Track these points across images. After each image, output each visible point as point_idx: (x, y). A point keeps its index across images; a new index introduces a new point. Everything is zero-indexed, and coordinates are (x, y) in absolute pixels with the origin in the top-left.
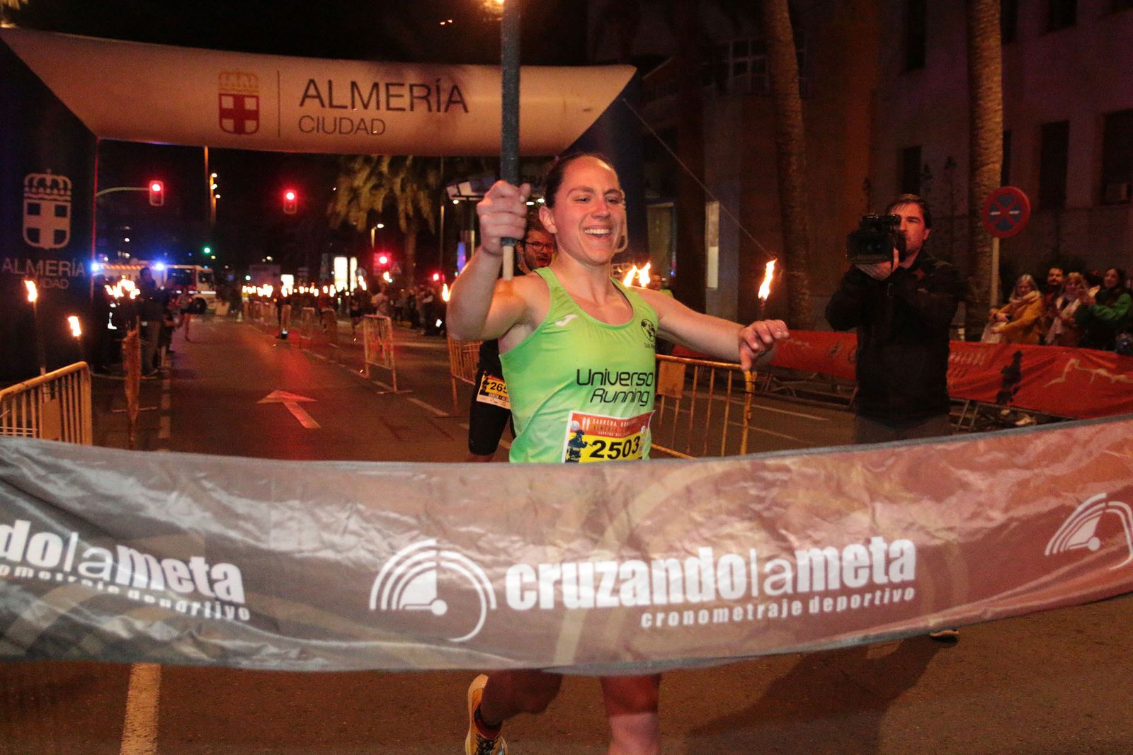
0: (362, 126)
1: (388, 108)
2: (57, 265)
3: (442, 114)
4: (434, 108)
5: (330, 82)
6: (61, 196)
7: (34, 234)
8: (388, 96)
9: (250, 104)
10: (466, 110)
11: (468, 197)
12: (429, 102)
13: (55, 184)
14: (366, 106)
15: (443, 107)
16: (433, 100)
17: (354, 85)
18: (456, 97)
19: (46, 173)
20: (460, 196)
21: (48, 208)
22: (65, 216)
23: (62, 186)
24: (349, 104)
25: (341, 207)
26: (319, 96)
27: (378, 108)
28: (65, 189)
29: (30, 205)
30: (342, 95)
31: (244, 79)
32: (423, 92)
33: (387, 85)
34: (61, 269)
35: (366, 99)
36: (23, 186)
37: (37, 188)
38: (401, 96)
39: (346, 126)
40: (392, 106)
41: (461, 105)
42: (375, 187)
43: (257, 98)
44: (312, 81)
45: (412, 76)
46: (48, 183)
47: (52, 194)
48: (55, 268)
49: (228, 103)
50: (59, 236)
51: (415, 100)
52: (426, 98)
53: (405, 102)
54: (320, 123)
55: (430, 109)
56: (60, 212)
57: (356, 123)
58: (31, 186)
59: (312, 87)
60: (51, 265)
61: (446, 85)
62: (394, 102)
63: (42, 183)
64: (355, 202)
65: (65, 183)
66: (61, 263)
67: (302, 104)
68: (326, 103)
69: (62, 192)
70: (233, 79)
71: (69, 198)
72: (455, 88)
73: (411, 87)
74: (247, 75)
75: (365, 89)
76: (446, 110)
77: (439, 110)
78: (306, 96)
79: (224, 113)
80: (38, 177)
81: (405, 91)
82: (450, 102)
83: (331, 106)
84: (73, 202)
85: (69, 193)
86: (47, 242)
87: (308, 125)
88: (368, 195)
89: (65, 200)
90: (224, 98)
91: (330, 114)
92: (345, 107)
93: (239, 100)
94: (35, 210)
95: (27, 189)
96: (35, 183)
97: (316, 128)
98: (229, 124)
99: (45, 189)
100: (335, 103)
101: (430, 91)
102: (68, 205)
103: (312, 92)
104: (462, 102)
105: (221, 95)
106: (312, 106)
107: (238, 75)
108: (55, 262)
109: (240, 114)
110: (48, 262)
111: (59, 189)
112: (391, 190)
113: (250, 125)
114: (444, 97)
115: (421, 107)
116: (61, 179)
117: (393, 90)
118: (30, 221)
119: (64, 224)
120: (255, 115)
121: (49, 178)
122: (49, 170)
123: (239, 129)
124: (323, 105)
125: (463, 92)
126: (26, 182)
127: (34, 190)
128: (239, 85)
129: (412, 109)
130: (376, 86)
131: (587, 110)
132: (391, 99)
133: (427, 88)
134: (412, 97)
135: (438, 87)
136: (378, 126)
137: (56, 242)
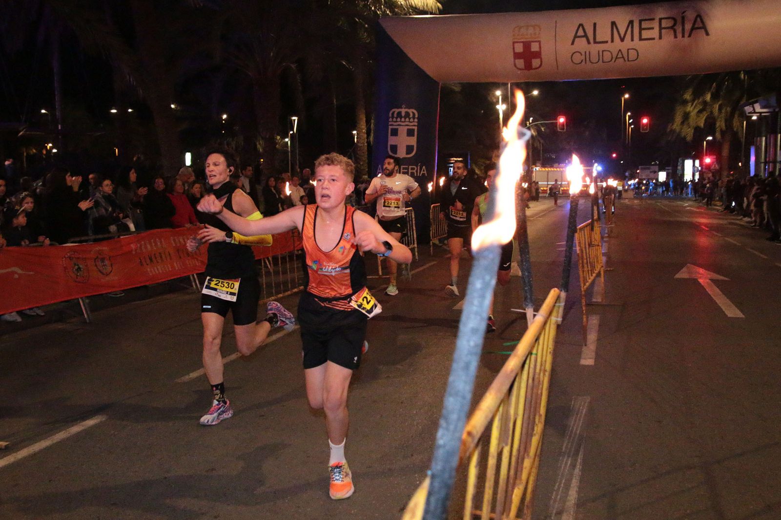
0: (620, 55)
1: (641, 39)
2: (408, 169)
3: (686, 39)
4: (679, 35)
5: (595, 24)
6: (412, 122)
7: (394, 148)
8: (641, 29)
9: (535, 47)
10: (707, 34)
11: (761, 113)
12: (675, 31)
13: (407, 114)
14: (622, 40)
15: (686, 35)
16: (679, 29)
17: (613, 24)
18: (698, 24)
19: (402, 108)
20: (755, 112)
21: (403, 131)
22: (414, 136)
23: (411, 115)
24: (610, 40)
25: (676, 125)
26: (586, 36)
27: (632, 40)
28: (414, 118)
29: (392, 129)
30: (604, 33)
31: (531, 30)
32: (670, 23)
33: (640, 22)
34: (410, 171)
35: (622, 36)
36: (388, 118)
37: (397, 118)
38: (652, 28)
39: (607, 57)
40: (643, 37)
41: (703, 30)
42: (700, 112)
43: (539, 42)
44: (581, 25)
45: (661, 12)
46: (403, 114)
47: (405, 122)
48: (406, 171)
49: (519, 48)
50: (409, 149)
51: (663, 31)
52: (672, 28)
53: (655, 33)
54: (587, 56)
55: (676, 37)
56: (410, 133)
58: (393, 117)
59: (581, 28)
60: (404, 169)
61: (690, 15)
62: (645, 34)
63: (399, 114)
64: (686, 123)
65: (413, 113)
66: (410, 167)
67: (573, 43)
68: (592, 40)
69: (412, 120)
70: (523, 30)
71: (416, 124)
72: (699, 16)
73: (660, 20)
74: (534, 26)
75: (623, 26)
76: (690, 36)
77: (683, 36)
78: (576, 36)
79: (517, 56)
80: (397, 111)
81: (656, 25)
82: (693, 29)
83: (595, 42)
85: (416, 120)
86: (402, 153)
87: (577, 58)
88: (695, 117)
89: (414, 125)
90: (516, 45)
91: (595, 49)
92: (607, 42)
93: (527, 45)
94: (395, 133)
95: (390, 120)
96: (395, 115)
97: (584, 61)
98: (520, 63)
99: (401, 119)
100: (598, 40)
101: (676, 24)
102: (416, 128)
103: (581, 33)
104: (704, 27)
105: (514, 43)
106: (581, 43)
107: (528, 27)
108: (407, 166)
109: (528, 55)
110: (402, 167)
111: (410, 119)
112: (712, 113)
113: (535, 63)
114: (688, 27)
115: (668, 37)
116: (411, 111)
117: (645, 25)
118: (392, 140)
119: (413, 141)
120: (538, 55)
121: (403, 111)
122: (403, 106)
123: (528, 66)
124: (589, 43)
125: (706, 20)
126: (390, 115)
127: (395, 119)
128: (528, 34)
129: (660, 38)
130: (631, 22)
132: (643, 32)
133: (674, 19)
134: (661, 28)
135: (683, 18)
136: (633, 55)
137: (407, 153)
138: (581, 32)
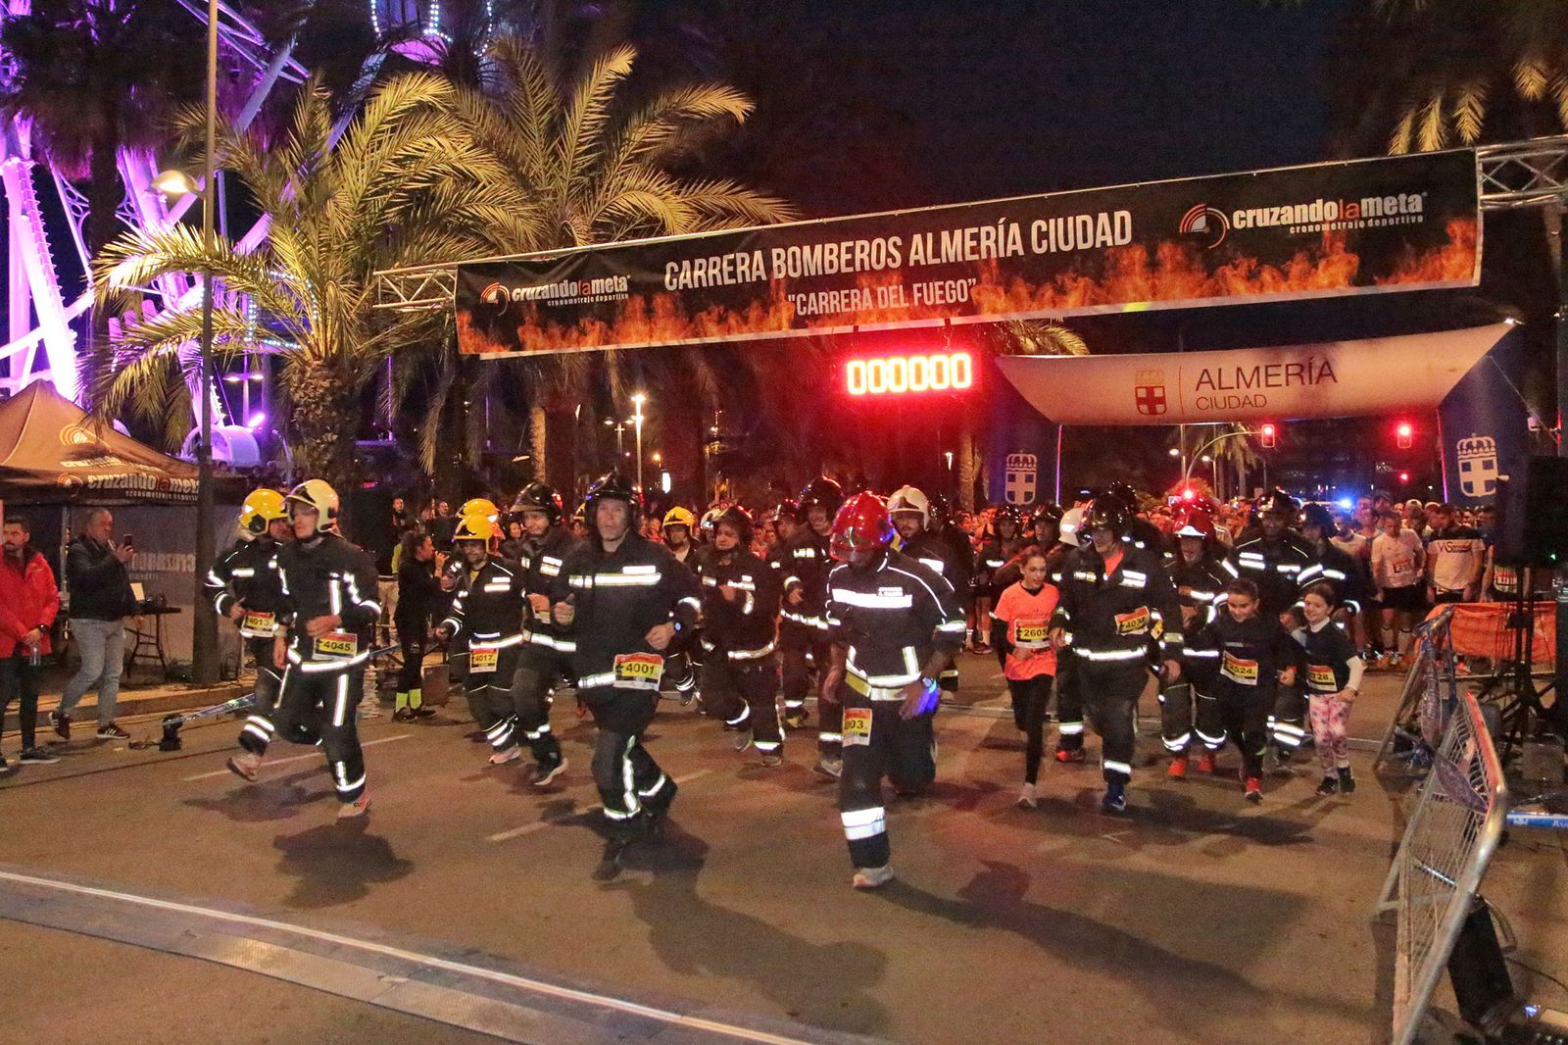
0: (1246, 401)
1: (1267, 386)
3: (1314, 386)
4: (1306, 380)
5: (1220, 369)
6: (1030, 468)
7: (1012, 495)
8: (1267, 375)
9: (1158, 393)
10: (1335, 381)
12: (1302, 378)
13: (1025, 460)
14: (1248, 386)
15: (1314, 382)
16: (1306, 376)
17: (1239, 369)
18: (1326, 371)
19: (1020, 453)
21: (1021, 476)
22: (1032, 481)
23: (1030, 461)
24: (1235, 386)
26: (1211, 382)
27: (1259, 386)
28: (1033, 463)
29: (1009, 475)
30: (1229, 379)
31: (1154, 374)
32: (1296, 370)
33: (1267, 367)
35: (1248, 381)
36: (1006, 463)
37: (1014, 463)
38: (1279, 375)
39: (1234, 403)
40: (1269, 383)
41: (1331, 377)
43: (1163, 388)
44: (1206, 370)
45: (1290, 357)
46: (1021, 459)
47: (1023, 467)
49: (1142, 393)
50: (1028, 495)
51: (1290, 377)
52: (1299, 374)
53: (1282, 380)
54: (1214, 403)
55: (1303, 384)
56: (1029, 479)
57: (1242, 401)
58: (1011, 462)
59: (1205, 375)
61: (1318, 362)
62: (1272, 381)
63: (1017, 460)
65: (1032, 458)
67: (1198, 388)
68: (1217, 386)
69: (1031, 465)
70: (1145, 374)
71: (1035, 470)
72: (1327, 363)
73: (1287, 366)
74: (1158, 372)
75: (1248, 372)
76: (1317, 383)
77: (1311, 383)
78: (1200, 382)
79: (1140, 401)
80: (1015, 455)
81: (1282, 371)
82: (1321, 375)
83: (1221, 388)
84: (1038, 471)
85: (1035, 466)
86: (1020, 500)
87: (1203, 403)
89: (1032, 470)
90: (1139, 390)
91: (1220, 395)
92: (1233, 388)
93: (1150, 390)
94: (1012, 478)
95: (1008, 465)
96: (1013, 460)
97: (1210, 405)
98: (1144, 408)
99: (1019, 465)
100: (1223, 385)
101: (1304, 369)
102: (1035, 474)
103: (1205, 378)
104: (1331, 374)
105: (1136, 387)
106: (1206, 389)
107: (1149, 370)
109: (1151, 400)
111: (1028, 463)
113: (1159, 408)
114: (1315, 373)
115: (1295, 382)
116: (1029, 456)
117: (1271, 371)
118: (1009, 487)
119: (1032, 488)
120: (1162, 400)
121: (1021, 456)
122: (1023, 451)
123: (1153, 411)
124: (1214, 388)
125: (1334, 367)
126: (1008, 460)
127: (1012, 465)
128: (1148, 380)
129: (1288, 384)
130: (1257, 368)
131: (1452, 370)
132: (1270, 378)
133: (1301, 366)
134: (1287, 375)
135: (1310, 364)
136: (1260, 400)
137: (1026, 500)
138: (1205, 376)
